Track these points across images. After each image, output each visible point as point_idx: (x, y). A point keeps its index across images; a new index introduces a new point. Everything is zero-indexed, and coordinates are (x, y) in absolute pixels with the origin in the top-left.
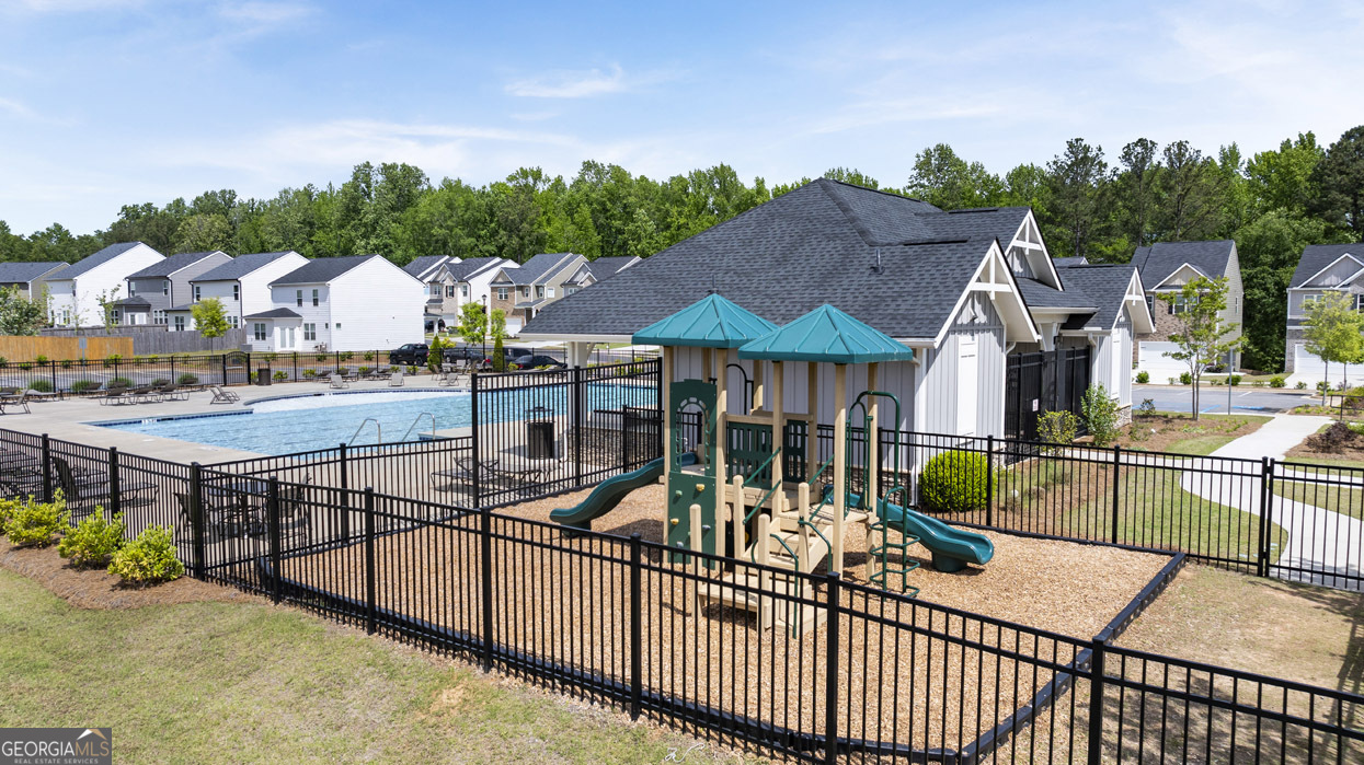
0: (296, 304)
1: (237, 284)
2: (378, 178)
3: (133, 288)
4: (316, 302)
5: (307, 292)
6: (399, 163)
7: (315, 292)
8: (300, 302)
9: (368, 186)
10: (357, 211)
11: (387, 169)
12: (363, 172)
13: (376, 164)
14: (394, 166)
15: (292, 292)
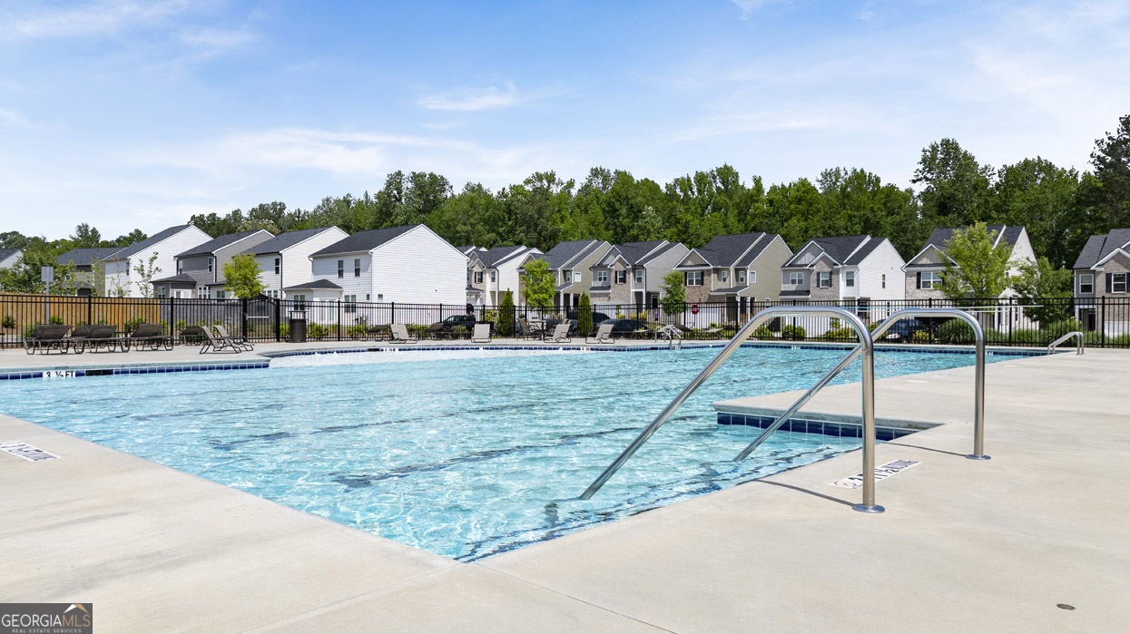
0: (337, 275)
1: (278, 257)
2: (408, 185)
3: (181, 267)
4: (357, 272)
5: (349, 263)
6: (427, 172)
7: (357, 262)
8: (341, 274)
9: (400, 191)
10: (389, 214)
11: (416, 178)
12: (395, 181)
13: (407, 173)
14: (422, 175)
15: (334, 262)
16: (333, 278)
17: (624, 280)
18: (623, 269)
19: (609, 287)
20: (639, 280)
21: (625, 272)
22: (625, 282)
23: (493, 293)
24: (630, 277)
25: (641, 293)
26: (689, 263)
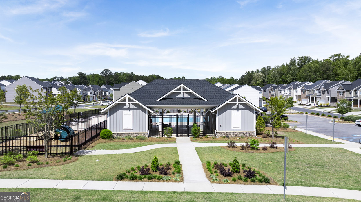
17: (324, 93)
18: (324, 90)
19: (320, 96)
20: (329, 93)
21: (324, 91)
22: (324, 94)
23: (296, 96)
24: (326, 92)
25: (329, 97)
26: (340, 89)
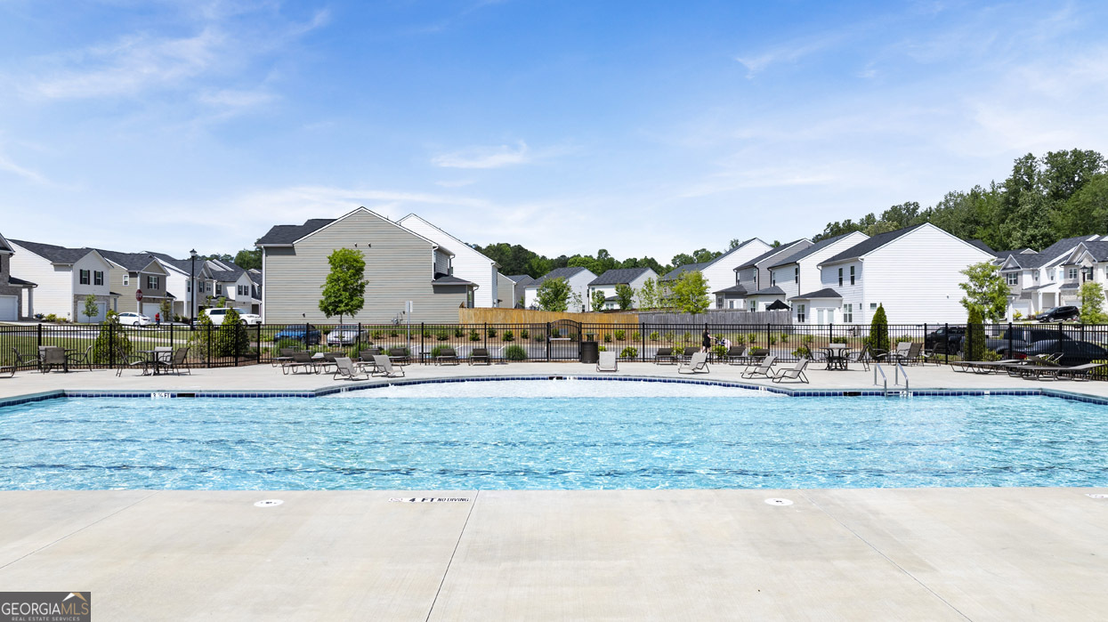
0: (838, 284)
1: (798, 267)
2: (1041, 168)
3: (738, 278)
4: (853, 280)
5: (847, 270)
6: (1069, 150)
7: (852, 268)
8: (841, 282)
9: (1030, 177)
10: (1015, 204)
11: (1054, 158)
12: (1025, 165)
14: (1062, 154)
15: (835, 270)
16: (835, 286)
